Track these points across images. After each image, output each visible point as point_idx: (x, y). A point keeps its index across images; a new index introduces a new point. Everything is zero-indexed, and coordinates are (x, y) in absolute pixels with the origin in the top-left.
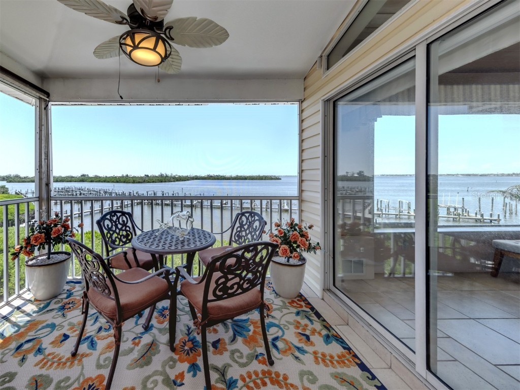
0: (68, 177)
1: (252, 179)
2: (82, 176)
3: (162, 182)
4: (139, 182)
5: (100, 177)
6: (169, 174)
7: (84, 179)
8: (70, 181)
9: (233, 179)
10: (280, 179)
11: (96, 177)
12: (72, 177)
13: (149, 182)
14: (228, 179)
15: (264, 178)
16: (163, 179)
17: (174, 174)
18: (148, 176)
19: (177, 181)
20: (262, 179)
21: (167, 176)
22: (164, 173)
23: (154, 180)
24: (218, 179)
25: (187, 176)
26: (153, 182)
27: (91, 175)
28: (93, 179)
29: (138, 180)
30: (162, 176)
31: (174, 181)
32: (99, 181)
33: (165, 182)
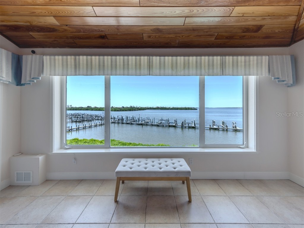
0: (80, 107)
1: (181, 109)
2: (87, 107)
3: (130, 110)
4: (118, 111)
5: (97, 108)
6: (135, 106)
7: (89, 108)
8: (81, 110)
9: (170, 109)
10: (197, 109)
11: (96, 107)
12: (82, 108)
13: (123, 111)
14: (167, 109)
15: (188, 109)
16: (132, 109)
17: (138, 106)
18: (124, 107)
19: (139, 110)
20: (186, 109)
21: (134, 107)
22: (132, 106)
23: (126, 109)
24: (162, 109)
25: (146, 107)
26: (126, 111)
27: (93, 107)
28: (93, 109)
29: (117, 109)
30: (131, 107)
31: (137, 110)
32: (96, 110)
33: (132, 110)
